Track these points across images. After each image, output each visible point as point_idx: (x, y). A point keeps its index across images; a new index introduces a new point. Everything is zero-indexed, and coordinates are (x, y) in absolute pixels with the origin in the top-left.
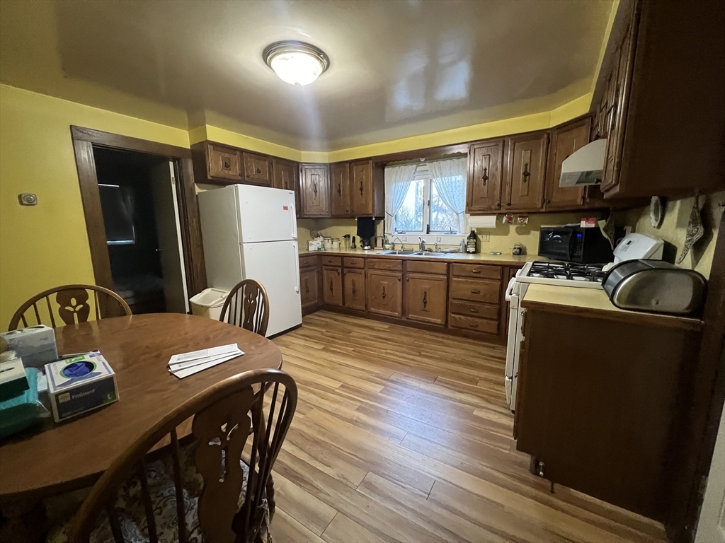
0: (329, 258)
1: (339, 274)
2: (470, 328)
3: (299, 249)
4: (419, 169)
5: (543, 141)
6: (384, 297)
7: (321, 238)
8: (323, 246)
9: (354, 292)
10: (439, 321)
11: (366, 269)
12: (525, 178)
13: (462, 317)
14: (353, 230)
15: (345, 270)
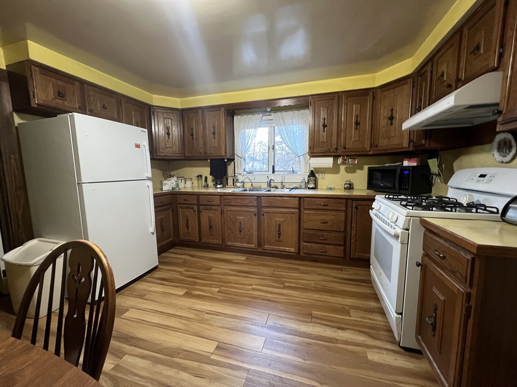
0: (185, 197)
1: (195, 211)
2: (321, 254)
3: (154, 189)
4: (264, 118)
5: (370, 98)
6: (240, 231)
7: (175, 178)
8: (177, 185)
9: (210, 227)
10: (293, 250)
11: (221, 206)
12: (357, 126)
13: (313, 245)
14: (206, 171)
15: (201, 207)
